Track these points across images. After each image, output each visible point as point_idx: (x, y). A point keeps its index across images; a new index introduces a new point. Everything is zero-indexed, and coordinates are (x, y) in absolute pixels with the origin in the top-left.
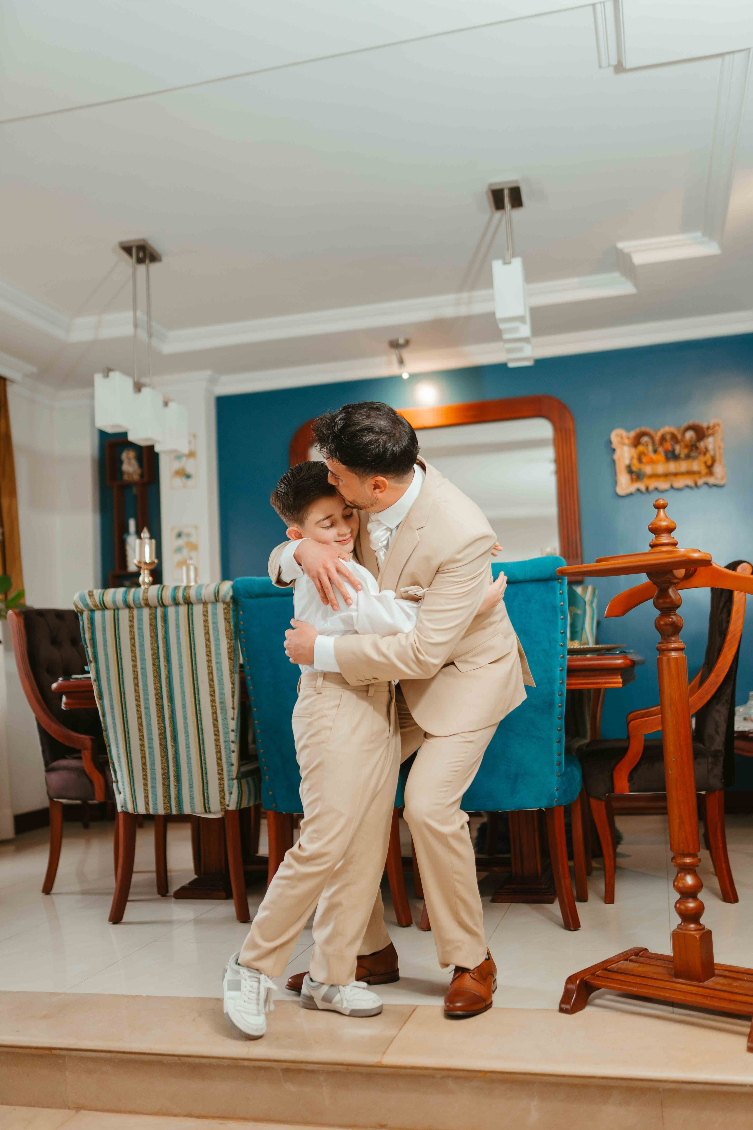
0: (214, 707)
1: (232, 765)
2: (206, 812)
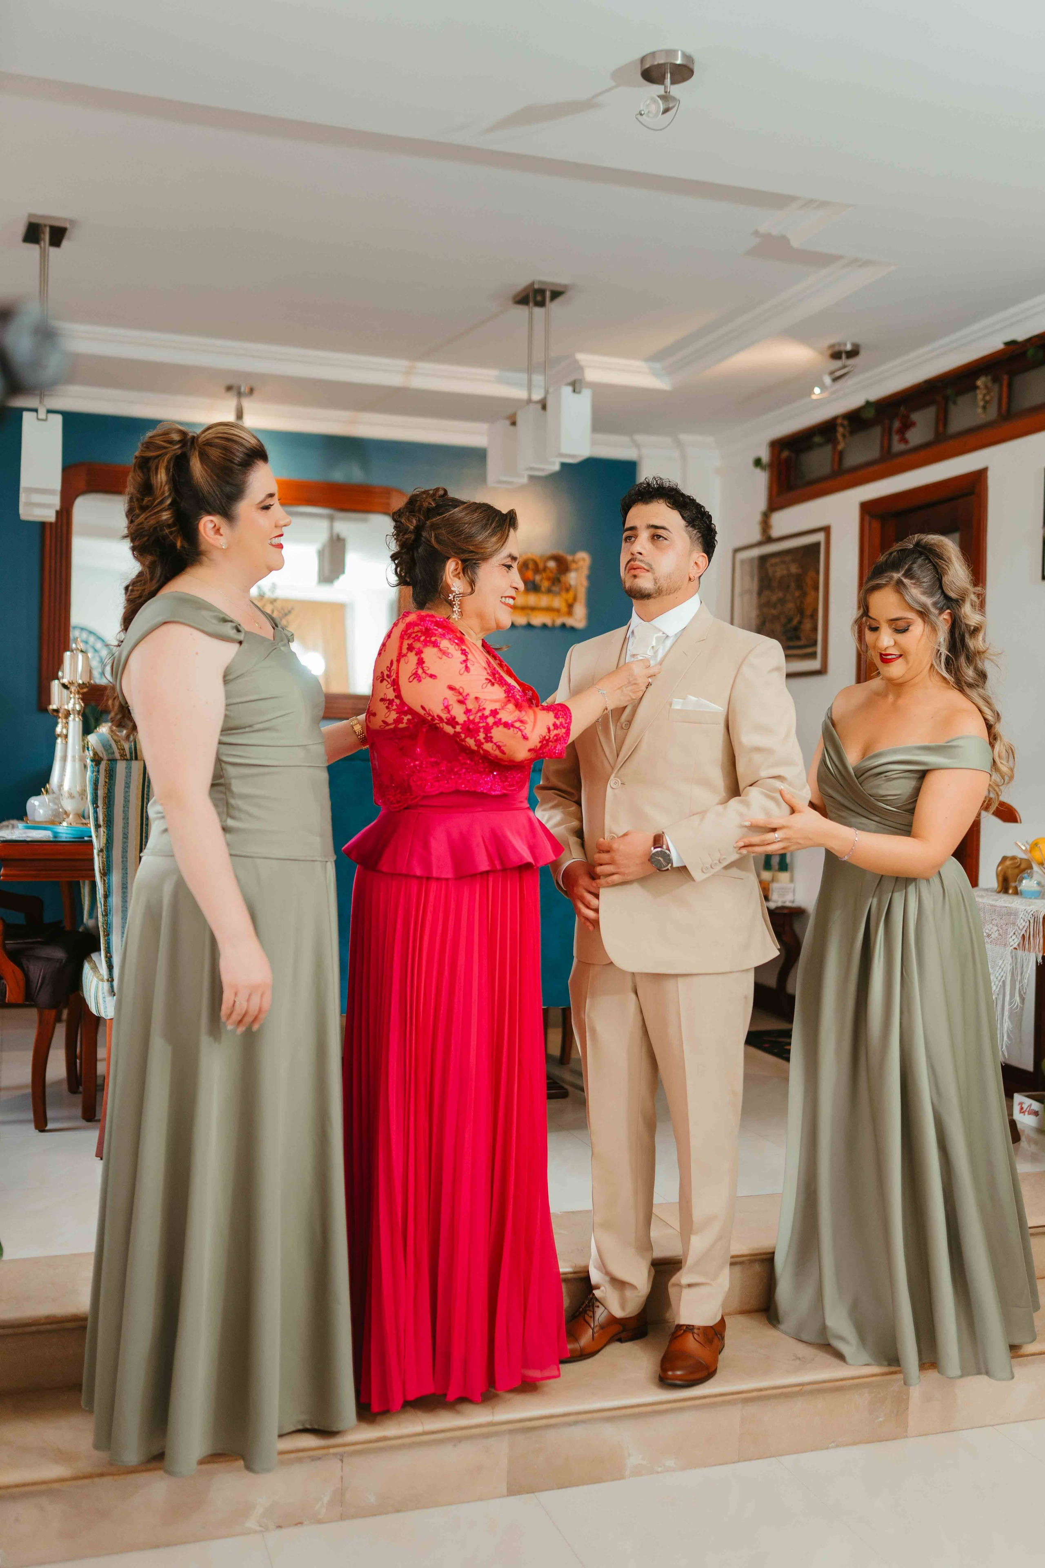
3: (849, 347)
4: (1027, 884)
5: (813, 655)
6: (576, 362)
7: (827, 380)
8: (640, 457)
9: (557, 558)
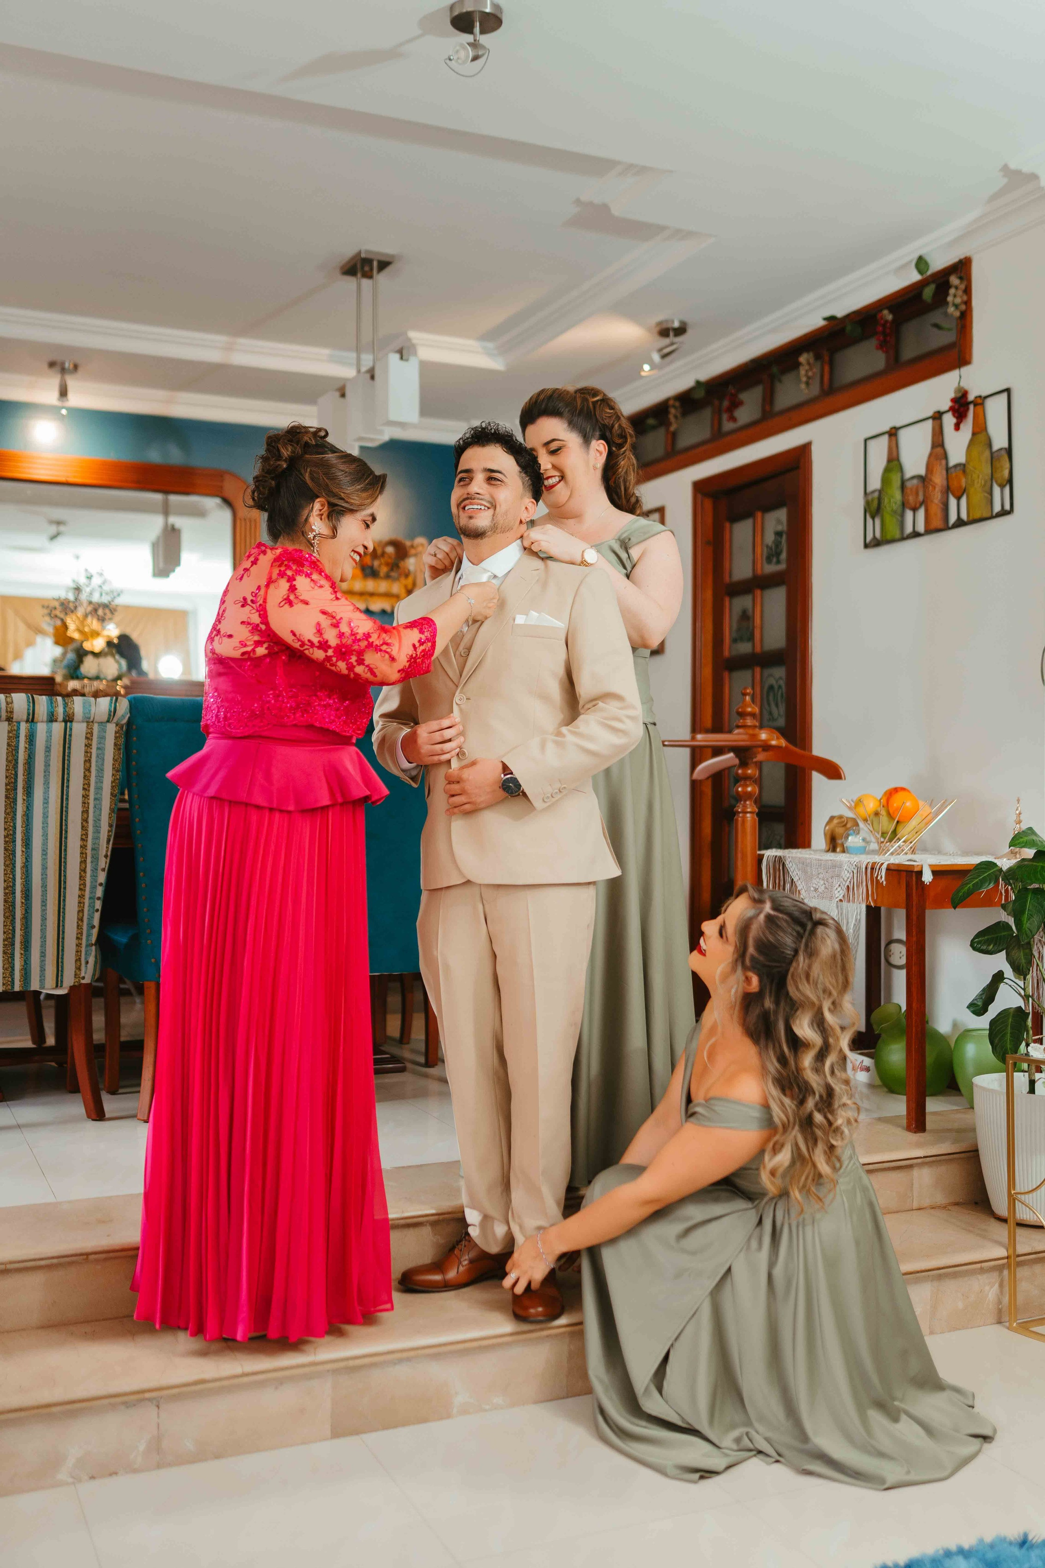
0: (83, 854)
1: (93, 927)
2: (57, 986)
3: (676, 324)
4: (853, 841)
6: (409, 341)
7: (656, 357)
9: (394, 543)
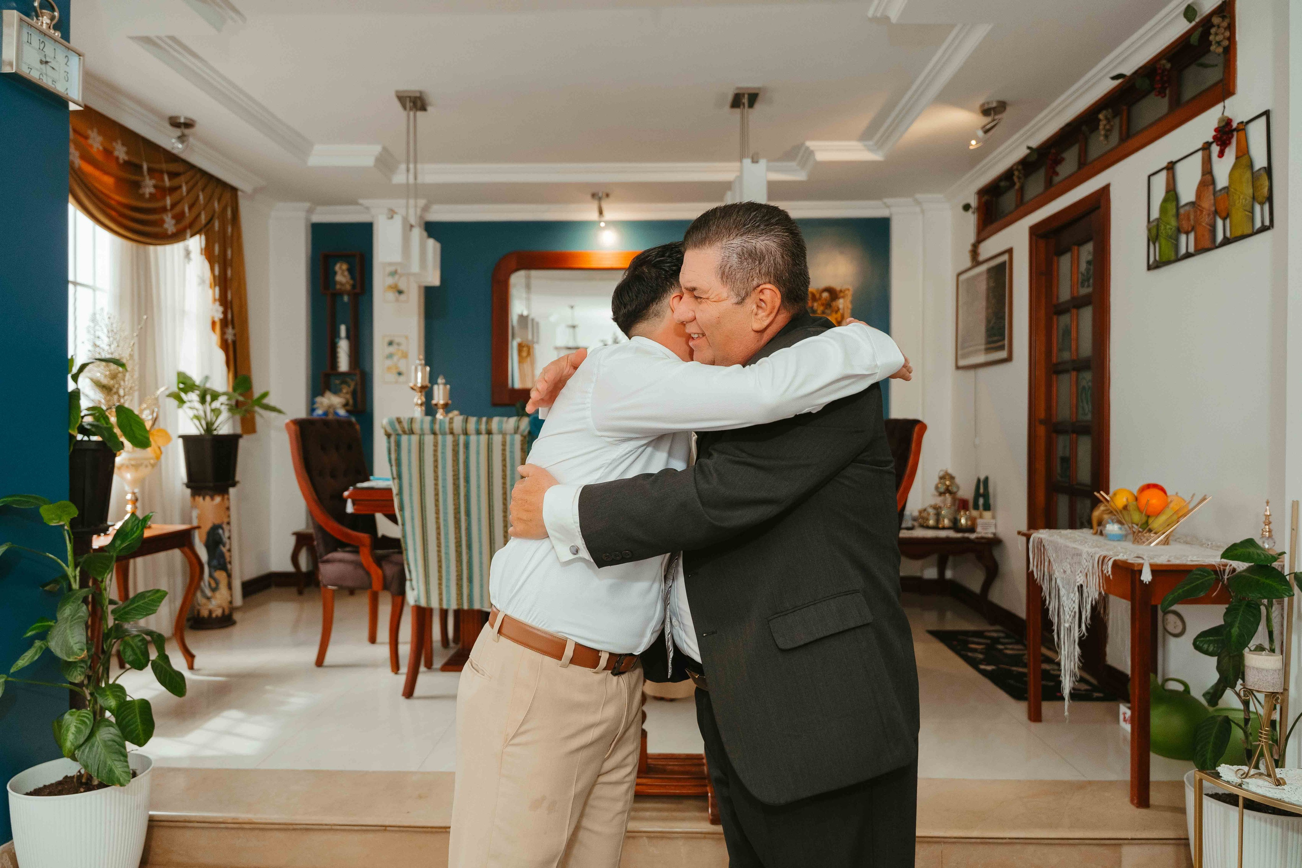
3: (997, 104)
4: (1108, 528)
5: (1002, 348)
6: (807, 148)
7: (980, 133)
8: (891, 214)
9: (830, 290)
